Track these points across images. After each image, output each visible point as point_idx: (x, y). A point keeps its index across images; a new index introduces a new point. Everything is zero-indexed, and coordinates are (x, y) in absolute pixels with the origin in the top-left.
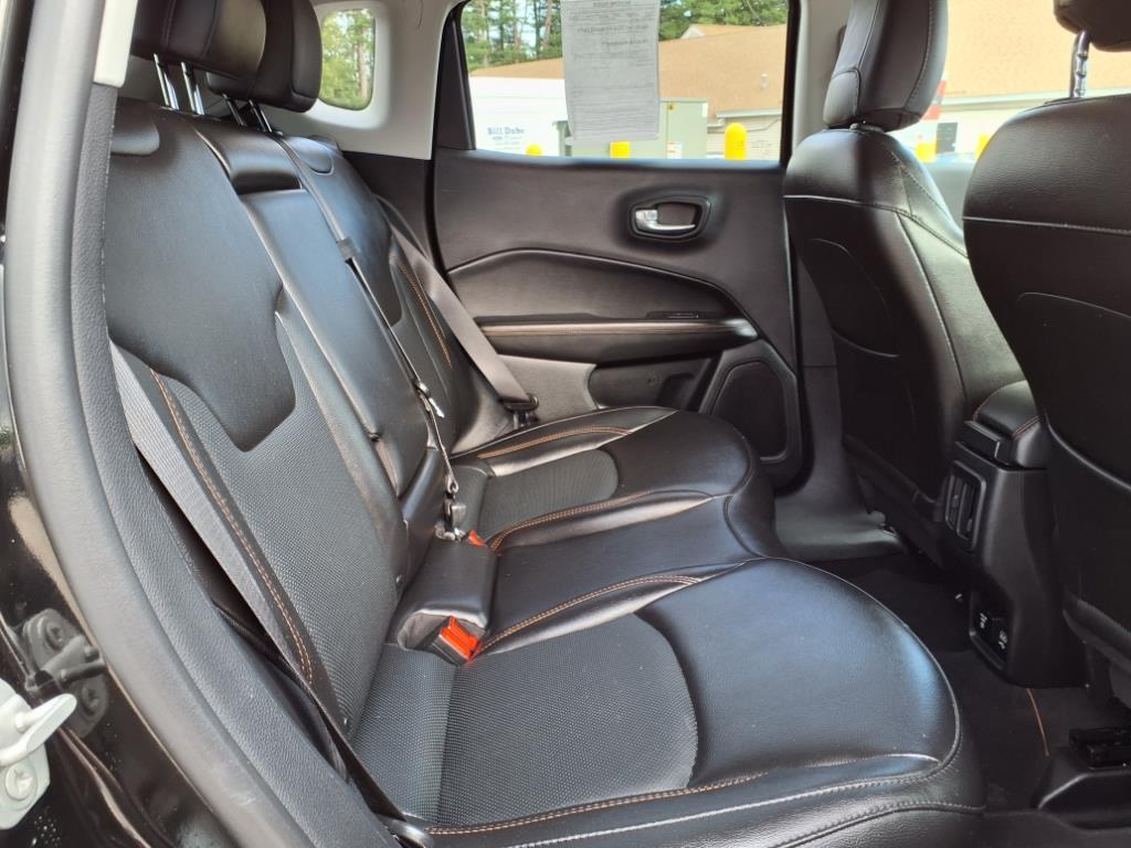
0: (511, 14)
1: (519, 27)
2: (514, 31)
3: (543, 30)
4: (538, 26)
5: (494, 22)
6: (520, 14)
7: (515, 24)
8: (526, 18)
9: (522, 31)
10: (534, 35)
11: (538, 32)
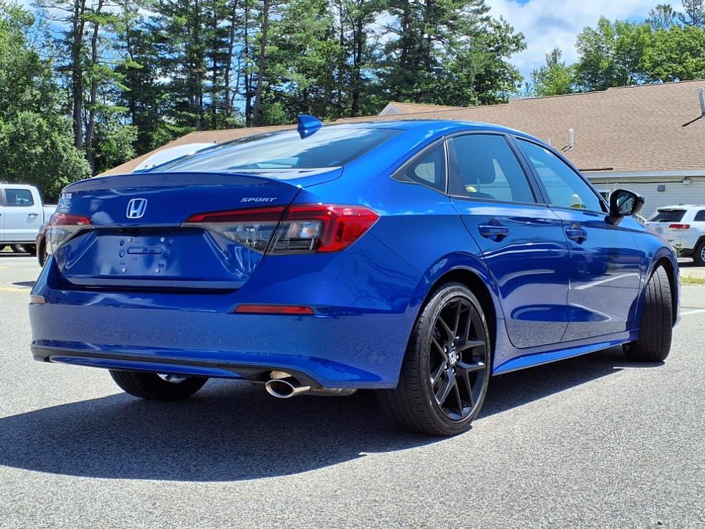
0: (224, 84)
1: (231, 96)
2: (227, 98)
5: (208, 90)
6: (233, 84)
7: (227, 93)
8: (237, 88)
11: (248, 103)
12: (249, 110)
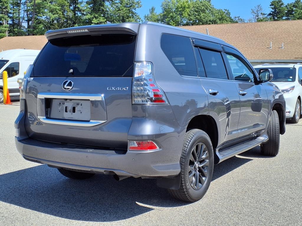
3: (30, 22)
4: (28, 21)
9: (22, 22)
10: (27, 24)
12: (29, 27)
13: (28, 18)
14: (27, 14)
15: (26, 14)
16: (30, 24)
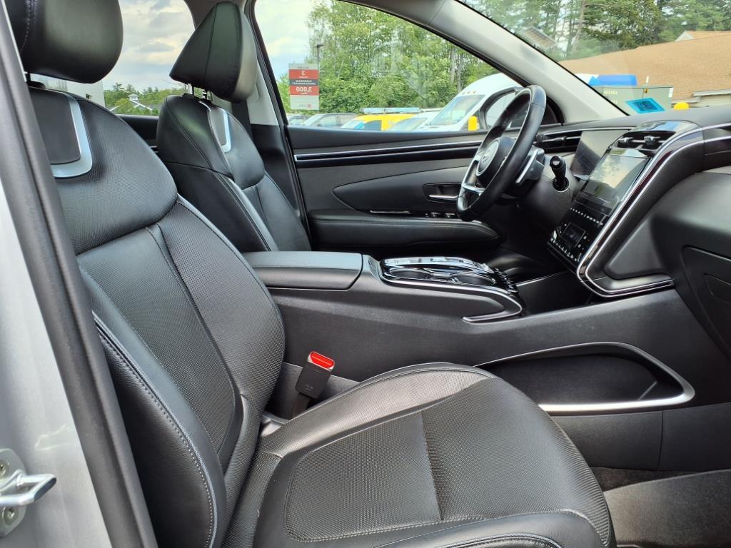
0: (553, 29)
1: (557, 38)
3: (573, 39)
4: (571, 36)
7: (554, 36)
9: (558, 41)
12: (569, 48)
13: (570, 31)
14: (570, 25)
15: (567, 25)
16: (572, 43)
